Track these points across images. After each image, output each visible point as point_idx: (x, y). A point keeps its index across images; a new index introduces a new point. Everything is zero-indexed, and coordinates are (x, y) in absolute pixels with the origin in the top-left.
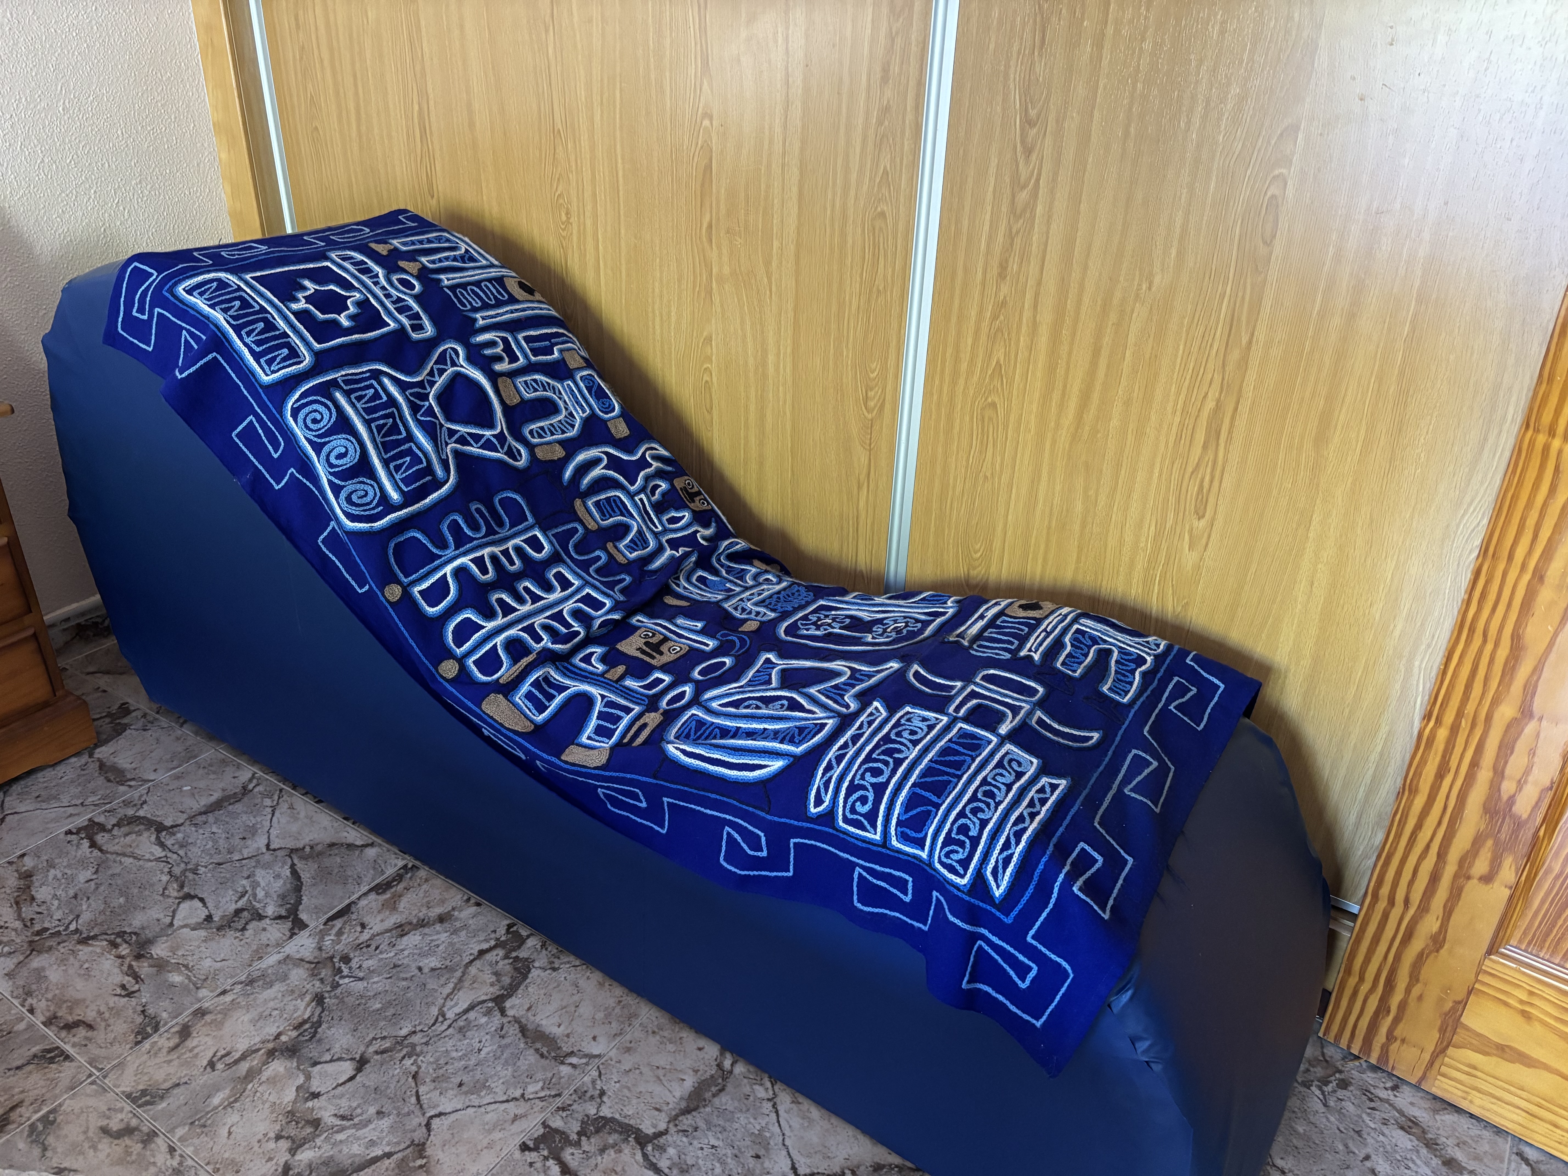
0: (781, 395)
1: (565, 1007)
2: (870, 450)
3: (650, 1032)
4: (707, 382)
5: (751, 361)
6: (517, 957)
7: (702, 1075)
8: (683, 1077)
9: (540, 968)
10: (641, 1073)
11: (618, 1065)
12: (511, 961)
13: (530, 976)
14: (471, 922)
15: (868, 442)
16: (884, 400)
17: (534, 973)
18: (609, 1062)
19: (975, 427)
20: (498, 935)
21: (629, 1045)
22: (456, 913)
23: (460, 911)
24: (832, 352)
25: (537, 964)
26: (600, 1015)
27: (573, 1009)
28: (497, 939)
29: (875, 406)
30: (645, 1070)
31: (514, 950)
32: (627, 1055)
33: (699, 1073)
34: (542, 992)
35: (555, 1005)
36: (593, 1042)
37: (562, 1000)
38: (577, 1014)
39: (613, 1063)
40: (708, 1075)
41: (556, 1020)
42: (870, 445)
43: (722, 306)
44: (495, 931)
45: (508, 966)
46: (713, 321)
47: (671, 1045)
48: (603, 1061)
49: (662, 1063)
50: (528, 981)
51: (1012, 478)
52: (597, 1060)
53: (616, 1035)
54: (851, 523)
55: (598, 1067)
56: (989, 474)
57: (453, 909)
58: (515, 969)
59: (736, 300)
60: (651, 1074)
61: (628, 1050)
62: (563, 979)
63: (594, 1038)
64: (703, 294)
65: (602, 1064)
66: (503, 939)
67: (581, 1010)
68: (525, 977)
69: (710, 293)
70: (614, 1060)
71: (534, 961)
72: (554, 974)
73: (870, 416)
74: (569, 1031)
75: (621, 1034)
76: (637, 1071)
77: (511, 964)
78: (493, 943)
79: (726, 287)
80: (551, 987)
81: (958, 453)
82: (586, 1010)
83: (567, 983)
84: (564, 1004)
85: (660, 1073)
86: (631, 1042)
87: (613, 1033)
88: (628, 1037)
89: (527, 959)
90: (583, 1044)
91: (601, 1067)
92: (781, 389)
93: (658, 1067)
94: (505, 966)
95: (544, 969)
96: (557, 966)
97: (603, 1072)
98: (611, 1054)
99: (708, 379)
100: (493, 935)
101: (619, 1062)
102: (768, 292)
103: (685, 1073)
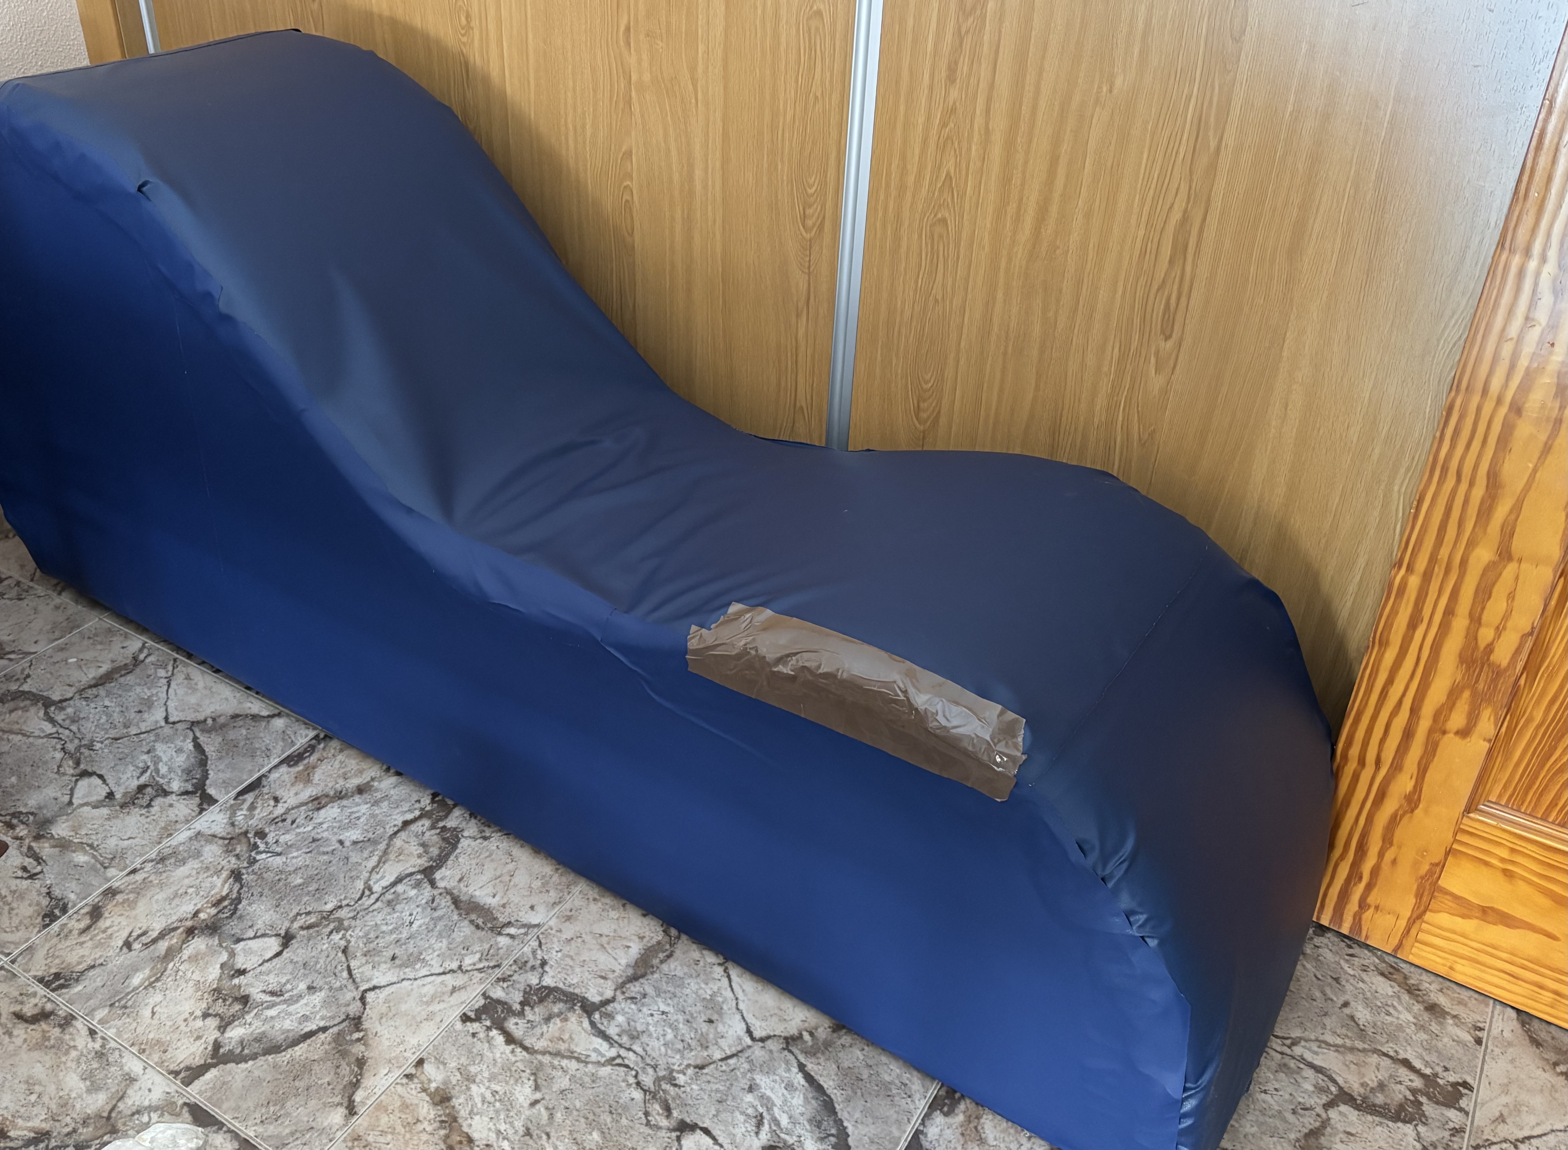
0: (710, 214)
1: (499, 877)
2: (809, 274)
3: (591, 900)
4: (627, 201)
5: (676, 177)
6: (444, 827)
7: (648, 942)
8: (629, 944)
9: (470, 837)
10: (583, 941)
11: (558, 934)
12: (438, 831)
13: (460, 846)
14: (392, 792)
15: (807, 264)
16: (824, 218)
17: (464, 843)
18: (549, 931)
19: (924, 245)
20: (422, 804)
21: (569, 914)
22: (376, 784)
23: (380, 781)
24: (765, 165)
25: (466, 834)
26: (537, 884)
27: (508, 878)
28: (422, 809)
29: (814, 225)
30: (588, 938)
31: (441, 820)
32: (568, 923)
33: (645, 940)
34: (474, 862)
35: (488, 874)
36: (530, 912)
37: (495, 870)
38: (512, 883)
39: (553, 932)
40: (654, 941)
41: (490, 890)
42: (809, 267)
43: (642, 116)
44: (419, 801)
45: (435, 837)
46: (633, 134)
47: (614, 912)
48: (542, 930)
49: (605, 932)
50: (458, 851)
51: (964, 301)
52: (536, 930)
53: (555, 903)
54: (789, 354)
55: (538, 937)
56: (939, 297)
57: (373, 779)
58: (444, 839)
59: (658, 110)
60: (595, 942)
61: (569, 918)
62: (495, 848)
63: (532, 908)
64: (621, 105)
65: (542, 933)
66: (428, 808)
67: (515, 880)
68: (455, 847)
69: (629, 103)
70: (555, 929)
71: (462, 830)
72: (486, 843)
73: (808, 236)
74: (505, 901)
75: (560, 902)
76: (580, 940)
77: (439, 834)
78: (417, 813)
79: (648, 97)
80: (482, 856)
81: (906, 273)
82: (522, 879)
83: (500, 852)
84: (498, 874)
85: (604, 940)
86: (571, 911)
87: (552, 901)
88: (568, 906)
89: (455, 829)
90: (521, 914)
91: (541, 936)
92: (710, 208)
93: (601, 935)
94: (432, 837)
95: (475, 839)
96: (488, 835)
97: (543, 941)
98: (551, 923)
99: (629, 198)
100: (417, 805)
101: (560, 931)
102: (693, 101)
103: (630, 940)
